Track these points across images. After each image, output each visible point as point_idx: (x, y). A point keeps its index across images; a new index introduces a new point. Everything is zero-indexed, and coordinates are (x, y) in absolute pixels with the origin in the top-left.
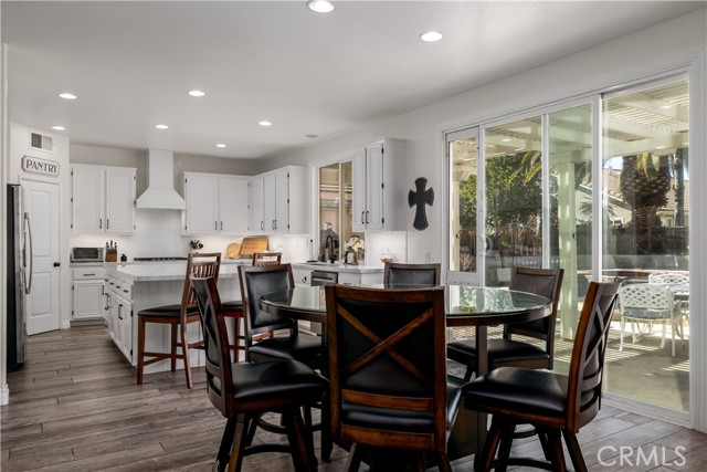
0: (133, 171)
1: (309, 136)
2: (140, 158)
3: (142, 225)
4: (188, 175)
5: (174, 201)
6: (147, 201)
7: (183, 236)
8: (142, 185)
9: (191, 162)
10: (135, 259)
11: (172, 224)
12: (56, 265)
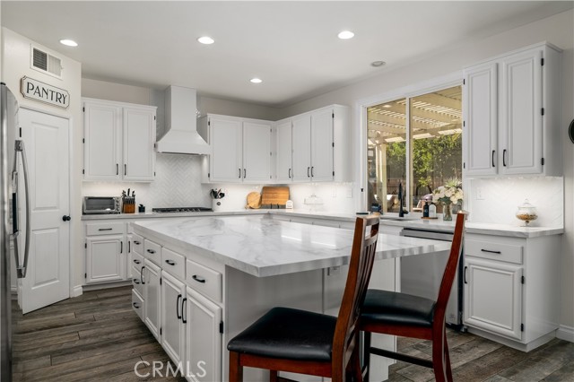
0: (153, 110)
1: (373, 65)
4: (211, 117)
7: (204, 185)
10: (154, 210)
12: (66, 219)
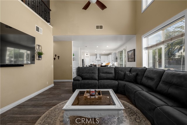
2: (96, 55)
3: (97, 62)
5: (100, 59)
6: (97, 59)
7: (101, 63)
8: (96, 58)
9: (101, 55)
11: (100, 61)
